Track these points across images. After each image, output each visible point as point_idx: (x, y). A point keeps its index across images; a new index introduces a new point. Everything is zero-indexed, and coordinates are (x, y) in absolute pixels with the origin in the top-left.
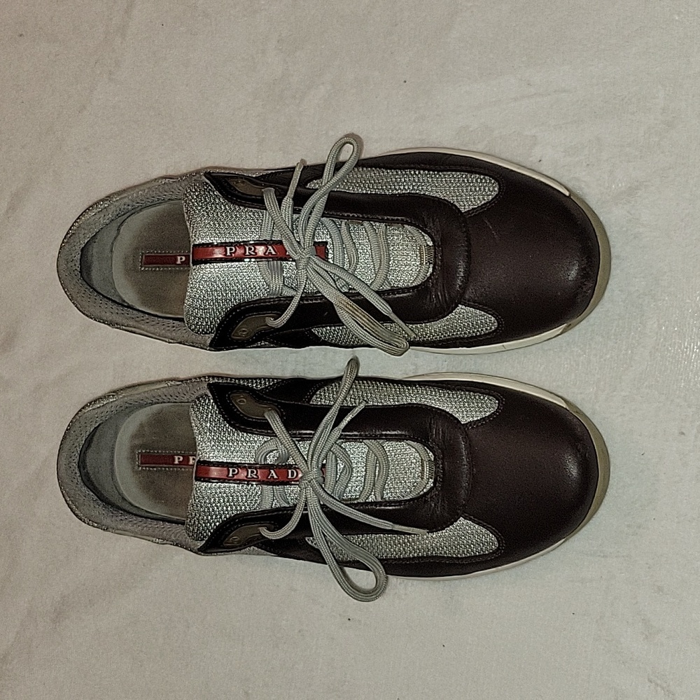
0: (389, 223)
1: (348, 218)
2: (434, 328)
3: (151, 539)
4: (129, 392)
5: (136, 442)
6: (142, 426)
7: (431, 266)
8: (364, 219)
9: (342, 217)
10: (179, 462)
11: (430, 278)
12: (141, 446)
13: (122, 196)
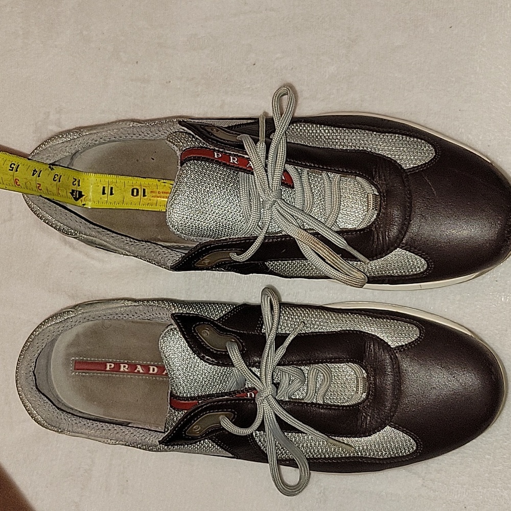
0: (345, 174)
1: (310, 167)
2: (375, 266)
3: (100, 439)
4: (88, 309)
5: (73, 350)
6: (77, 335)
7: (376, 212)
8: (323, 169)
9: (306, 166)
10: (110, 368)
11: (374, 223)
12: (76, 354)
13: (92, 132)
